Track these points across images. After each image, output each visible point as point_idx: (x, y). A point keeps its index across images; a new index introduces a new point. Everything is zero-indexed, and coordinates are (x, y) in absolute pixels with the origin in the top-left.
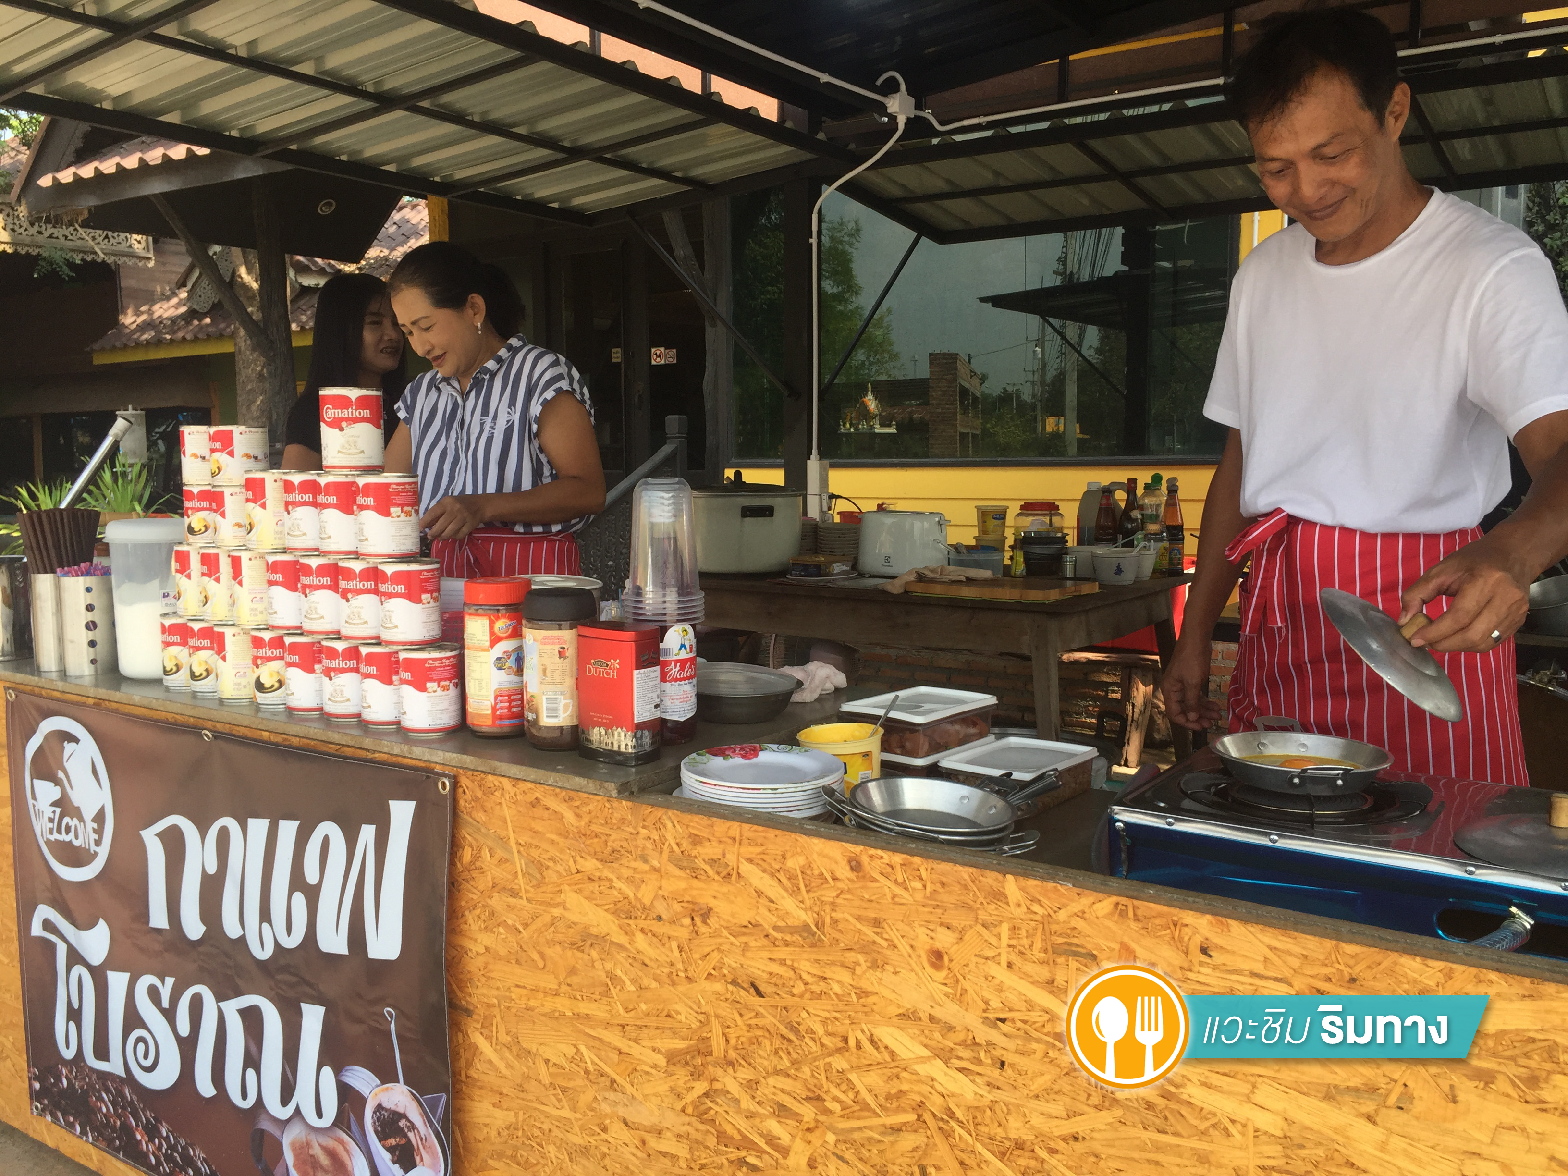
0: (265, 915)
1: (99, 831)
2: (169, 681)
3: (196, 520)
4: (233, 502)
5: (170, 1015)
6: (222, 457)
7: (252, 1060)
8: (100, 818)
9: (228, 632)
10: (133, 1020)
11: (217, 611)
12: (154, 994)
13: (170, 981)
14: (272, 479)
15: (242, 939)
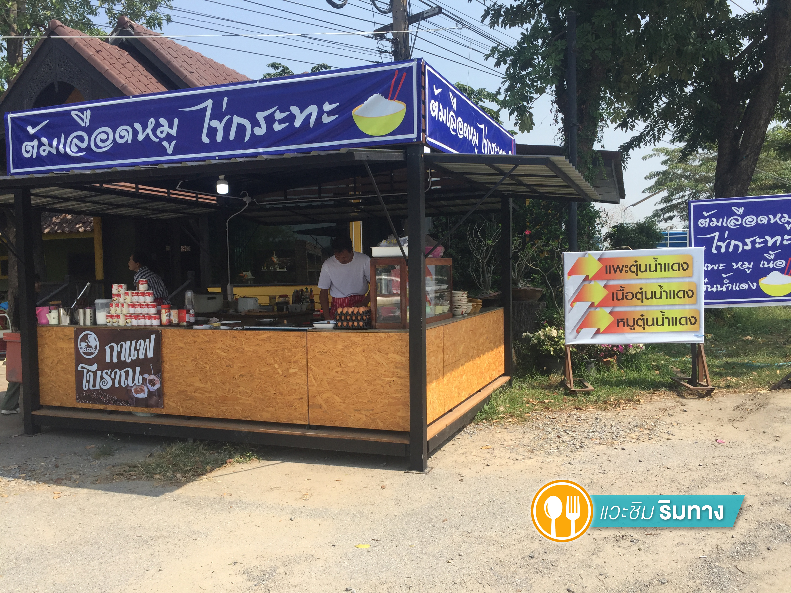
0: (130, 355)
1: (96, 349)
2: (108, 324)
3: (115, 299)
4: (122, 296)
5: (110, 376)
6: (121, 289)
7: (127, 378)
8: (96, 347)
9: (121, 315)
10: (102, 378)
11: (119, 312)
12: (107, 373)
13: (110, 370)
14: (129, 292)
15: (125, 360)
